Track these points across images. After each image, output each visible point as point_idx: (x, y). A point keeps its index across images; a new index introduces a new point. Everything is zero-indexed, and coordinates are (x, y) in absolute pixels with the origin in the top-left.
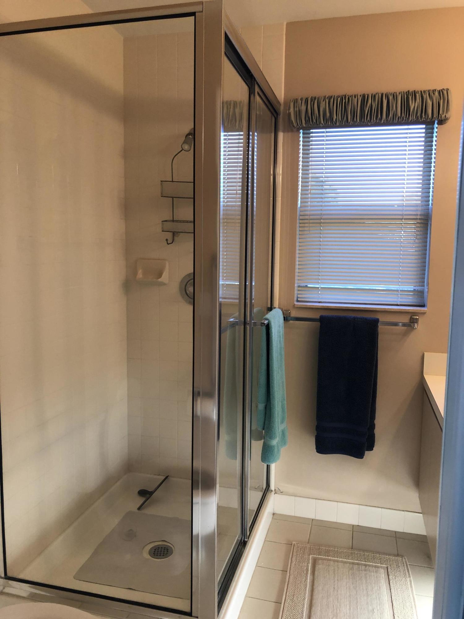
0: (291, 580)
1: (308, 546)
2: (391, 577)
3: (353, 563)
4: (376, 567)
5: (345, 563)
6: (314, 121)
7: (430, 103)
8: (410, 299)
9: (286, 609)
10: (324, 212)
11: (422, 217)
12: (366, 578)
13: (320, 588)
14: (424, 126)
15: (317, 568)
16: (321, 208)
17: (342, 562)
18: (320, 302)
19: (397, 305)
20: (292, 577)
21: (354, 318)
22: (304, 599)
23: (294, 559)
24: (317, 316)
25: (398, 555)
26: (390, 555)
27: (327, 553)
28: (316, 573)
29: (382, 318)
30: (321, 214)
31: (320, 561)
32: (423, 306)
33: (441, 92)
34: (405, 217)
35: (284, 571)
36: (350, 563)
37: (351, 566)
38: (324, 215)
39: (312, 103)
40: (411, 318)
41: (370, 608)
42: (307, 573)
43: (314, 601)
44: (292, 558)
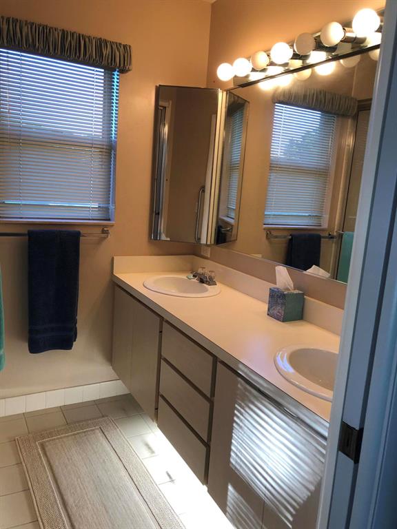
0: (29, 468)
1: (31, 435)
2: (106, 434)
3: (74, 435)
4: (92, 430)
5: (68, 436)
6: (17, 43)
7: (118, 53)
8: (96, 214)
9: (36, 491)
10: (23, 133)
11: (108, 148)
12: (88, 441)
13: (57, 464)
14: (103, 70)
15: (47, 449)
16: (19, 129)
17: (65, 437)
18: (21, 218)
19: (89, 219)
20: (28, 466)
21: (60, 232)
22: (48, 477)
23: (23, 450)
24: (24, 230)
25: (103, 416)
26: (98, 418)
27: (51, 434)
28: (48, 454)
29: (82, 231)
30: (20, 135)
31: (47, 444)
32: (109, 220)
33: (125, 46)
34: (94, 146)
35: (19, 464)
36: (71, 435)
37: (73, 437)
38: (23, 136)
39: (14, 25)
40: (103, 229)
41: (102, 461)
42: (40, 457)
43: (56, 475)
44: (21, 450)
